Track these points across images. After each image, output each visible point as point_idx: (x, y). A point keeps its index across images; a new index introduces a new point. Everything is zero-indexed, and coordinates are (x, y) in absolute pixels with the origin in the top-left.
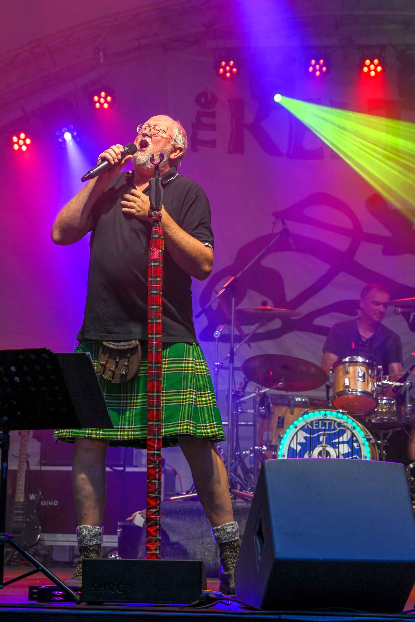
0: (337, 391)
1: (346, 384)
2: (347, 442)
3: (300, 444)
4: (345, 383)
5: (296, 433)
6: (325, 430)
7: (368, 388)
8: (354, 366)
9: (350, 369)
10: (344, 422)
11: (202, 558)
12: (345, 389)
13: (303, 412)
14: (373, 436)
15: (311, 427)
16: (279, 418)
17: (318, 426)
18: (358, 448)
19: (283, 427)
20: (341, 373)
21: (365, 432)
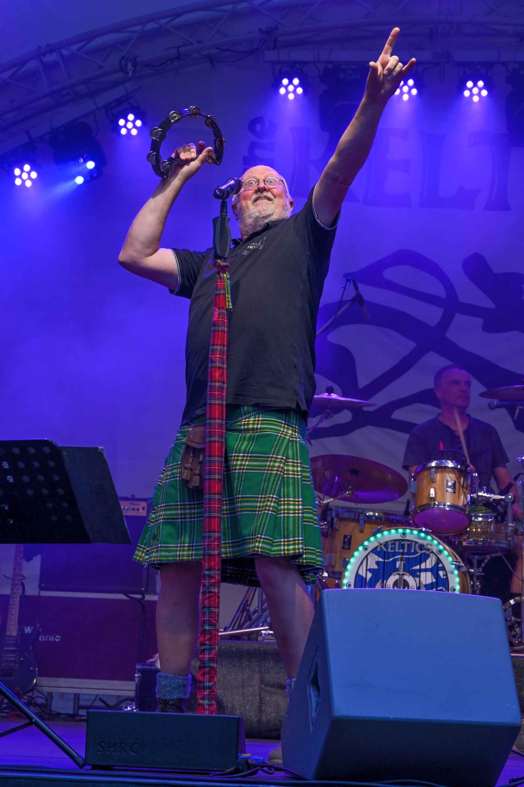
0: (419, 504)
1: (431, 496)
2: (431, 570)
3: (370, 570)
4: (429, 494)
5: (366, 557)
6: (403, 554)
7: (459, 502)
8: (442, 472)
9: (436, 476)
10: (428, 544)
11: (242, 714)
12: (429, 502)
13: (376, 530)
14: (464, 563)
15: (385, 550)
16: (345, 536)
17: (394, 548)
18: (445, 577)
19: (349, 549)
20: (425, 481)
21: (454, 557)
